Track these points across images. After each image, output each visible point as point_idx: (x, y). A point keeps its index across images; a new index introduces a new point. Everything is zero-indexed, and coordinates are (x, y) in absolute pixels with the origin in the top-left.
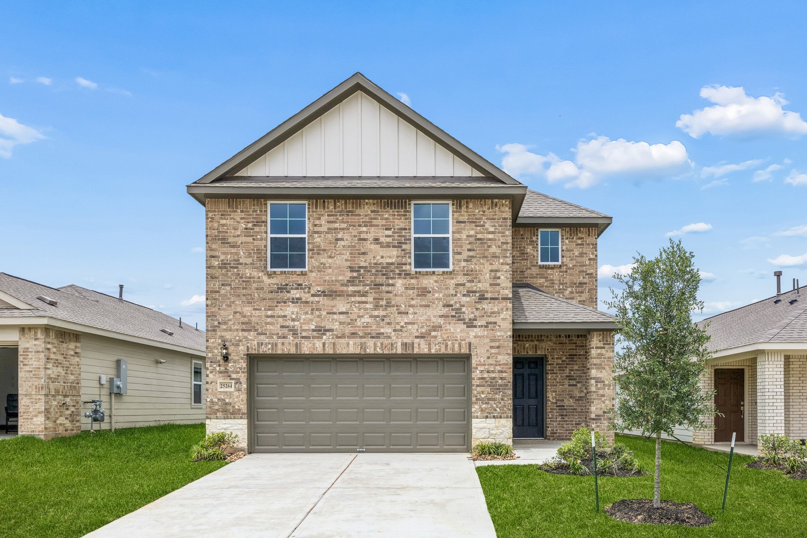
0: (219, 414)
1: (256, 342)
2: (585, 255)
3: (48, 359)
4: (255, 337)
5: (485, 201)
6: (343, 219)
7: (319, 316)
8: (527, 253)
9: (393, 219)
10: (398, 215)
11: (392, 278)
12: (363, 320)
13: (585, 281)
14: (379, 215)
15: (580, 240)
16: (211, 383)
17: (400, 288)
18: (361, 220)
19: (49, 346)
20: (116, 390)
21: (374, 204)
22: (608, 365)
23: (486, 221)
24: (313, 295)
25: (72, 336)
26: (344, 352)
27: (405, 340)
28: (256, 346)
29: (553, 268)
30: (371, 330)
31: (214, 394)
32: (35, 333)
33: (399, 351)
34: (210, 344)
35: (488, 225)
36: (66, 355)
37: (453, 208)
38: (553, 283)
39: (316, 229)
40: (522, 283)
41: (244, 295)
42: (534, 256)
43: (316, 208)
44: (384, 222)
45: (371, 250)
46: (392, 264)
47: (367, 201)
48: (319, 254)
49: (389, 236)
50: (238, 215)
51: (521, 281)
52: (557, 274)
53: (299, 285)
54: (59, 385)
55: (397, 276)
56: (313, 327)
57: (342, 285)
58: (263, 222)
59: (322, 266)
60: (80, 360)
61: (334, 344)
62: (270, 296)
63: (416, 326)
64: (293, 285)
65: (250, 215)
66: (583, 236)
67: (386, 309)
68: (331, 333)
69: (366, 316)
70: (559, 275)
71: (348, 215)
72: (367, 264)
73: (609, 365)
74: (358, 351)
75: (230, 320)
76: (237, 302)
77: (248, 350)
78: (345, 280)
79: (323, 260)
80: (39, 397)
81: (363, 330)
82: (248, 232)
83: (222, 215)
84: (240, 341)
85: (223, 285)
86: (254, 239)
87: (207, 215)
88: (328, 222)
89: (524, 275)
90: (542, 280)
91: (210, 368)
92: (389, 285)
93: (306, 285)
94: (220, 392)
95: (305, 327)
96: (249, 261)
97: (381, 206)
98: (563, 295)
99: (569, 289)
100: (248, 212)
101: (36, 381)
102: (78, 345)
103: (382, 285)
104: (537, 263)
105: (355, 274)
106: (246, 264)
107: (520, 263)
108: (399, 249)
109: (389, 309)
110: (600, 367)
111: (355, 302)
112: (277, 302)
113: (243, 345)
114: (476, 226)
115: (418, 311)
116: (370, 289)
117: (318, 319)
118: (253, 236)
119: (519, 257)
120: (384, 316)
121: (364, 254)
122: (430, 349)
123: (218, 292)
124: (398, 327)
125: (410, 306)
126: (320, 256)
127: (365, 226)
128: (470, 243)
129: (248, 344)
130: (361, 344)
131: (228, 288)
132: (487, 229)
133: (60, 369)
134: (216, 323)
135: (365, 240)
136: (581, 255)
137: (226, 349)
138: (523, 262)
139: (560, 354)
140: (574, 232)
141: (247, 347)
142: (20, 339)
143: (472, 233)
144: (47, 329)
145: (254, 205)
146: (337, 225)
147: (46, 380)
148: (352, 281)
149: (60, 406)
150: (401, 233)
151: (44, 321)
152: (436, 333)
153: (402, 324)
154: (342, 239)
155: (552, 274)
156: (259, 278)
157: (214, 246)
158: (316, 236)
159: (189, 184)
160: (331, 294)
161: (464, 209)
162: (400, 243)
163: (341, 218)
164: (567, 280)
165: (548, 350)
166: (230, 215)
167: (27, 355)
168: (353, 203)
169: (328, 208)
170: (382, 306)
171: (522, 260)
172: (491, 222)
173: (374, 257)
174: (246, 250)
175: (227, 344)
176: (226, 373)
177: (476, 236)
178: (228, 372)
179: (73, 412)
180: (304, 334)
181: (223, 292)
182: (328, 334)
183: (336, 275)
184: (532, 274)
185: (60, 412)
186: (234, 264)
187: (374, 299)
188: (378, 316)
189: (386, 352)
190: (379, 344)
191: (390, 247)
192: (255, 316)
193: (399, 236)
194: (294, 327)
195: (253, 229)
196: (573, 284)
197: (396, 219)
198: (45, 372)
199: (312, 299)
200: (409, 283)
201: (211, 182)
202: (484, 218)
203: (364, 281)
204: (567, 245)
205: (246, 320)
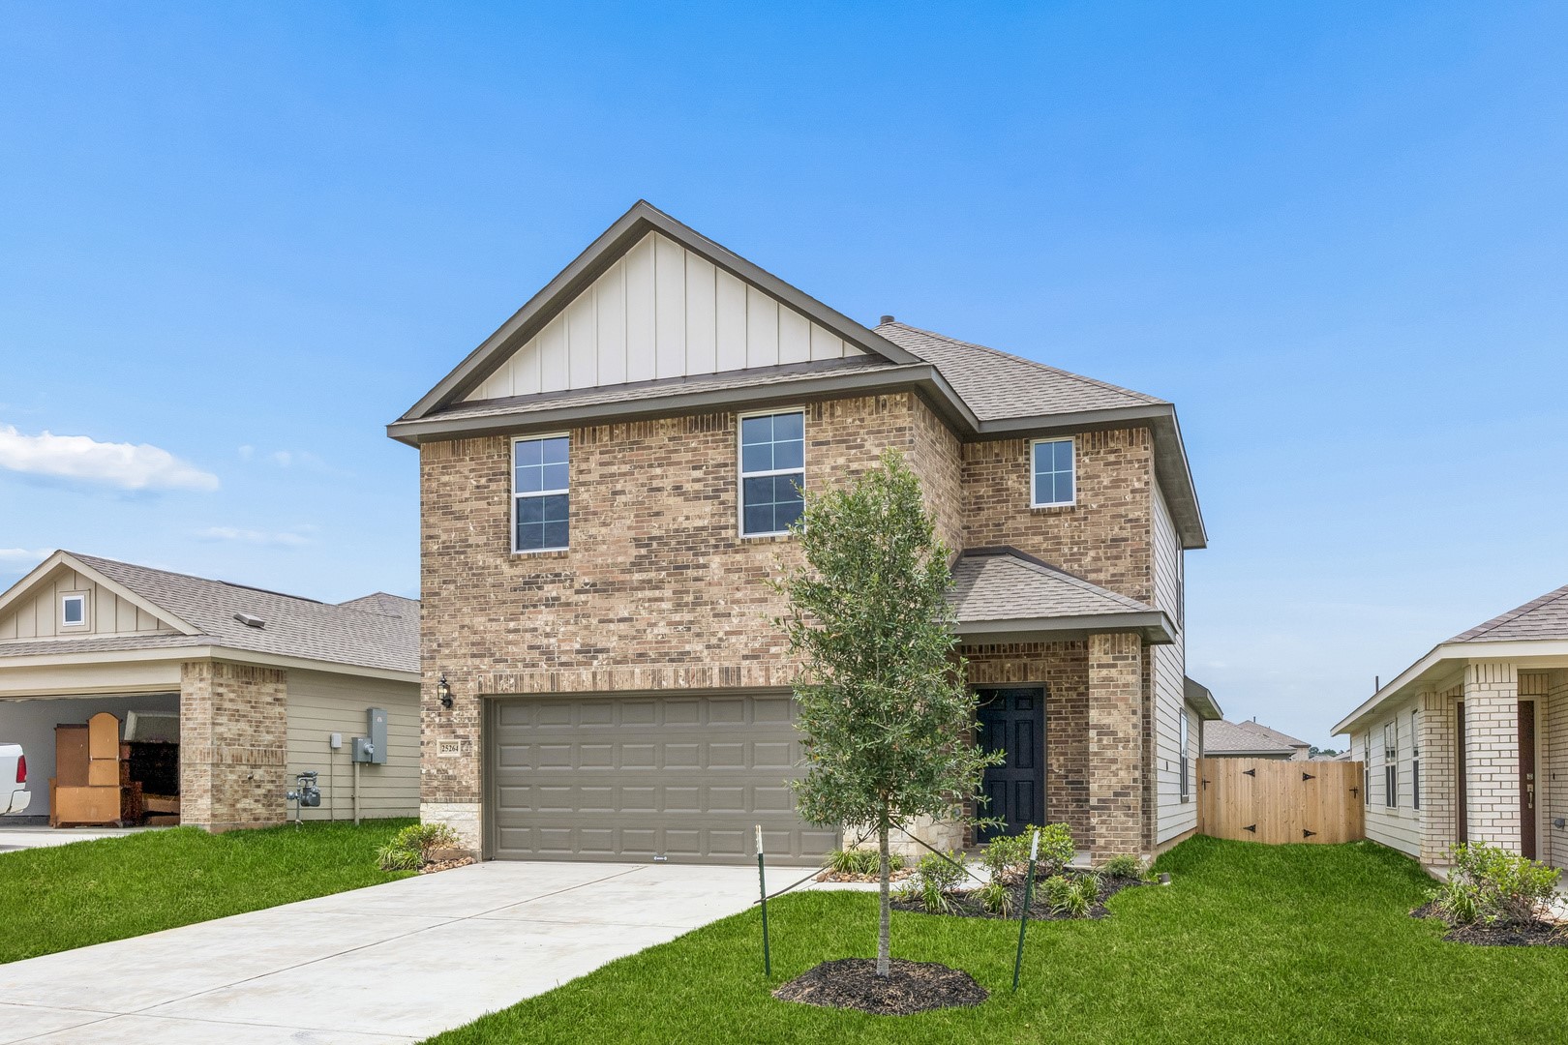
0: (439, 795)
1: (491, 675)
2: (1123, 484)
3: (218, 709)
4: (491, 667)
5: (864, 401)
6: (624, 457)
7: (587, 627)
8: (1007, 489)
9: (705, 448)
10: (713, 442)
11: (704, 554)
12: (656, 631)
13: (1125, 534)
14: (682, 444)
15: (1113, 455)
16: (428, 743)
17: (716, 571)
18: (653, 456)
19: (221, 690)
20: (361, 757)
21: (673, 426)
22: (1122, 699)
23: (866, 437)
24: (578, 592)
25: (267, 673)
26: (626, 687)
27: (726, 664)
28: (492, 680)
29: (1058, 513)
30: (670, 648)
31: (432, 762)
32: (201, 670)
33: (716, 683)
34: (426, 681)
35: (870, 445)
36: (256, 702)
37: (807, 419)
38: (1060, 543)
39: (583, 478)
40: (996, 547)
41: (475, 598)
42: (1021, 494)
43: (582, 443)
44: (689, 456)
45: (669, 508)
46: (703, 528)
47: (662, 421)
48: (586, 520)
49: (698, 480)
50: (465, 467)
51: (997, 542)
52: (1066, 525)
53: (558, 575)
54: (243, 749)
55: (711, 550)
56: (577, 646)
57: (623, 571)
58: (502, 474)
59: (592, 540)
60: (285, 710)
61: (610, 674)
62: (513, 596)
63: (743, 638)
64: (547, 577)
65: (484, 464)
66: (1120, 446)
67: (693, 610)
68: (605, 656)
69: (662, 624)
70: (1070, 526)
71: (632, 449)
72: (662, 532)
73: (1126, 700)
74: (648, 686)
75: (454, 640)
76: (465, 610)
77: (480, 688)
78: (628, 563)
79: (593, 531)
80: (205, 767)
81: (656, 649)
82: (480, 493)
83: (444, 468)
84: (469, 673)
85: (445, 582)
86: (489, 504)
87: (422, 469)
88: (601, 464)
89: (1001, 530)
90: (1038, 539)
91: (426, 719)
92: (698, 567)
93: (566, 575)
94: (441, 758)
95: (565, 647)
96: (482, 540)
97: (685, 429)
98: (1080, 566)
99: (1092, 553)
100: (481, 458)
101: (201, 744)
102: (281, 686)
103: (687, 567)
104: (1027, 506)
105: (643, 551)
106: (478, 546)
107: (994, 508)
108: (716, 502)
109: (699, 609)
110: (1107, 705)
111: (643, 600)
112: (524, 607)
113: (473, 681)
114: (848, 448)
115: (746, 611)
116: (668, 575)
117: (586, 633)
118: (487, 498)
119: (993, 496)
120: (691, 622)
121: (657, 514)
122: (768, 678)
123: (437, 594)
124: (714, 641)
125: (733, 602)
126: (589, 524)
127: (659, 465)
128: (838, 481)
129: (481, 679)
130: (654, 672)
131: (452, 587)
132: (869, 452)
133: (243, 725)
134: (435, 646)
135: (658, 489)
136: (1116, 483)
137: (447, 687)
138: (999, 506)
139: (1073, 682)
140: (1099, 440)
141: (480, 682)
142: (182, 680)
143: (841, 461)
144: (216, 665)
145: (489, 446)
146: (614, 469)
147: (215, 742)
148: (638, 564)
149: (243, 782)
150: (718, 472)
151: (206, 653)
152: (778, 648)
153: (721, 634)
154: (622, 492)
155: (1057, 526)
156: (496, 567)
157: (432, 520)
158: (583, 490)
159: (389, 423)
160: (605, 588)
161: (826, 418)
162: (717, 490)
163: (620, 456)
164: (1088, 534)
165: (1049, 672)
166: (455, 467)
167: (191, 704)
168: (639, 429)
169: (601, 440)
170: (687, 604)
171: (998, 502)
172: (876, 438)
173: (674, 520)
174: (478, 522)
175: (450, 679)
176: (448, 727)
177: (848, 467)
178: (450, 725)
179: (269, 791)
180: (564, 659)
181: (444, 594)
182: (600, 656)
183: (613, 554)
184: (1016, 529)
185: (243, 791)
186: (460, 547)
187: (674, 593)
188: (680, 623)
189: (694, 685)
190: (682, 673)
191: (700, 499)
192: (490, 632)
193: (716, 478)
194: (548, 647)
195: (488, 487)
196: (1099, 542)
197: (709, 448)
198: (213, 729)
199: (575, 598)
200: (732, 560)
201: (424, 416)
202: (862, 431)
203: (657, 563)
204: (1086, 466)
205: (476, 638)
